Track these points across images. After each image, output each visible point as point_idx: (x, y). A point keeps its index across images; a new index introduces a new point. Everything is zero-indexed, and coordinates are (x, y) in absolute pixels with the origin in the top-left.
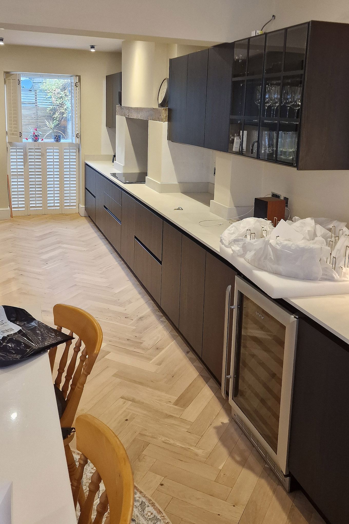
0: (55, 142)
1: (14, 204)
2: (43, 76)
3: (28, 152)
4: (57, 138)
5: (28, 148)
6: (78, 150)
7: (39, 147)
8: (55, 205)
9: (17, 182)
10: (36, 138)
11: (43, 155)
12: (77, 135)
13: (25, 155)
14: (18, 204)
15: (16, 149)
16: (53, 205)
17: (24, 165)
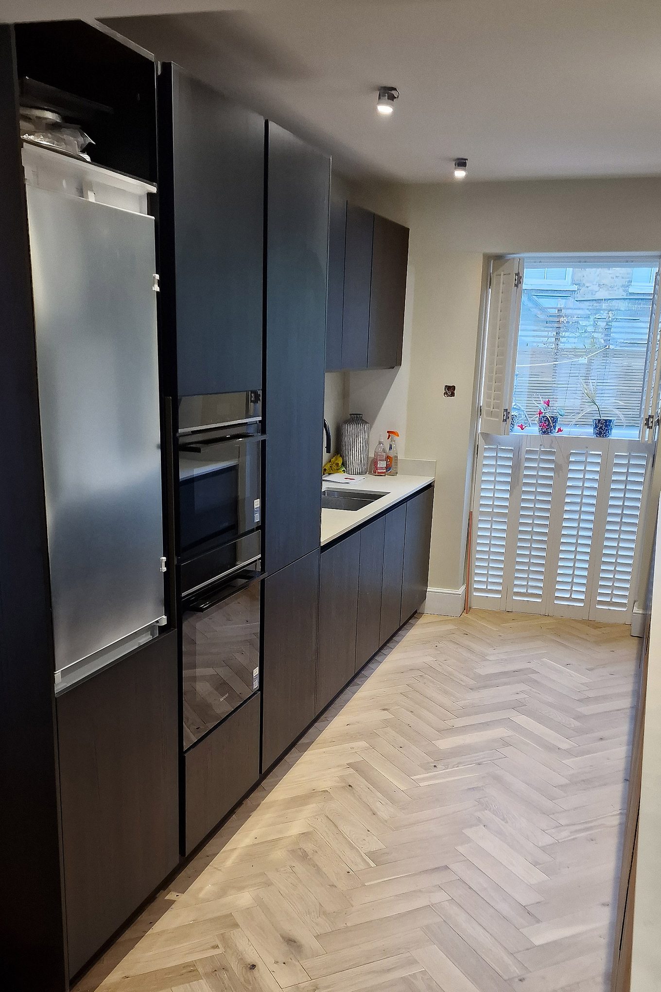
0: (594, 436)
1: (479, 579)
2: (585, 262)
3: (523, 459)
4: (600, 425)
5: (525, 448)
6: (651, 459)
7: (551, 447)
8: (573, 596)
9: (491, 530)
10: (548, 425)
11: (560, 469)
12: (647, 420)
13: (516, 467)
14: (486, 583)
15: (496, 450)
16: (568, 596)
17: (511, 492)
